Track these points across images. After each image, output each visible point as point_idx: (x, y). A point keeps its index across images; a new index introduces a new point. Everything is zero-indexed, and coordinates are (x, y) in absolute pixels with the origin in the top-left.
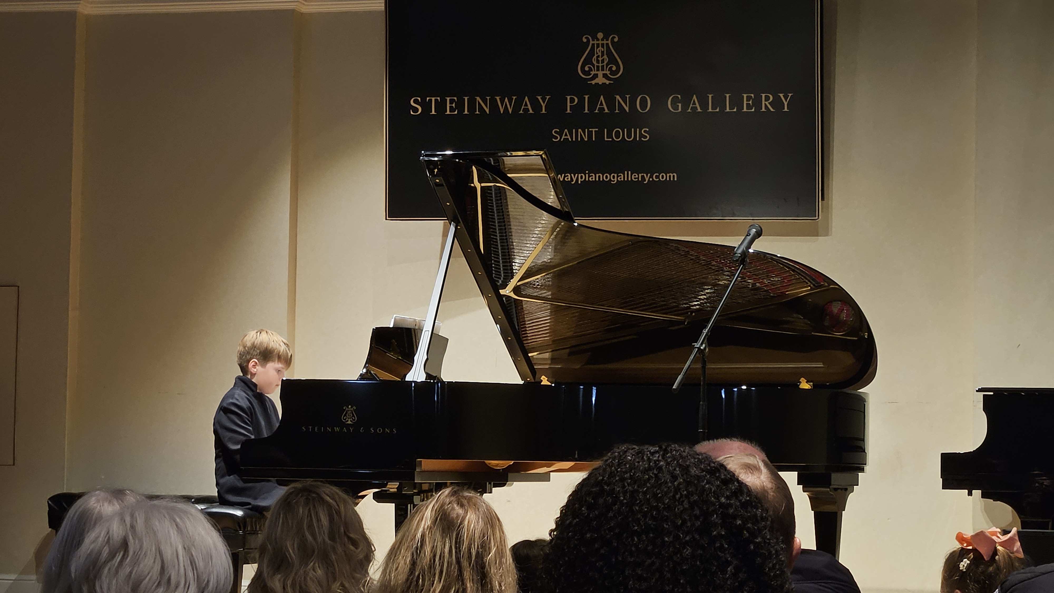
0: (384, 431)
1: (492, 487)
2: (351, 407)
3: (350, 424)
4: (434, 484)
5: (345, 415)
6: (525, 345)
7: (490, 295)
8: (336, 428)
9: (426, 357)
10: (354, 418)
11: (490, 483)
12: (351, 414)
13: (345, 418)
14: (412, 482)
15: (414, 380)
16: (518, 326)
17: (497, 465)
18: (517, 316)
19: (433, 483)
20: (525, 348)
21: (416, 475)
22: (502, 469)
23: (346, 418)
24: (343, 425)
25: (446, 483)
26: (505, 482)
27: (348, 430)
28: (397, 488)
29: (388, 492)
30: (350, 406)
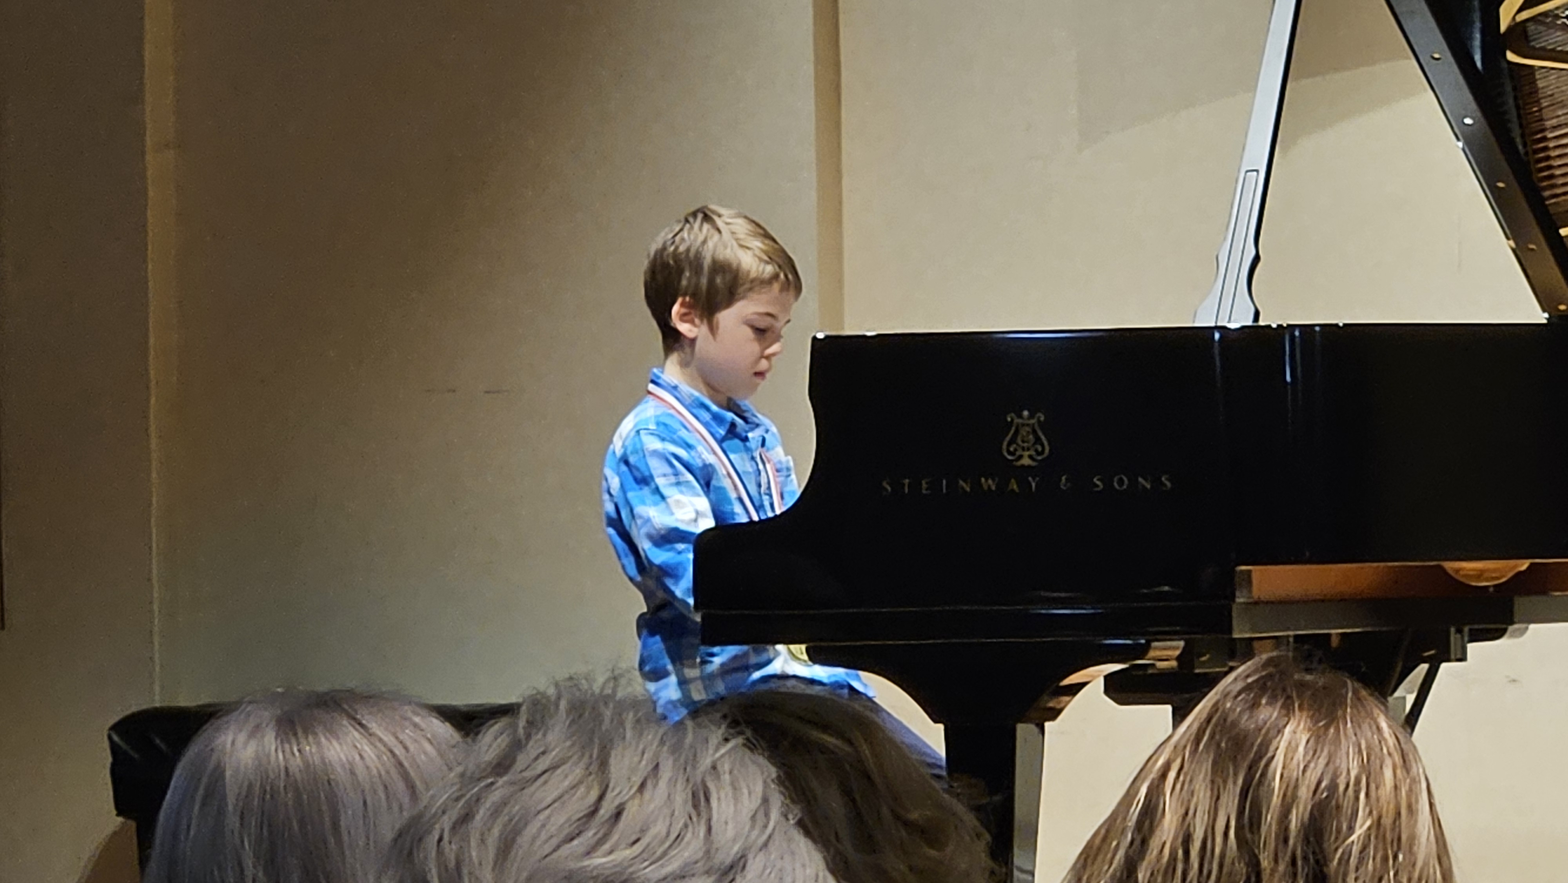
0: (1133, 482)
1: (1466, 639)
2: (1031, 416)
3: (1029, 467)
4: (1291, 640)
5: (1012, 441)
6: (1547, 203)
7: (1437, 56)
8: (986, 480)
9: (1253, 252)
10: (1040, 449)
11: (1459, 631)
12: (1031, 437)
13: (1012, 449)
14: (1226, 636)
15: (1219, 324)
16: (1525, 145)
17: (1480, 574)
18: (1519, 117)
19: (1288, 636)
20: (1548, 211)
21: (1234, 614)
22: (1495, 586)
23: (1016, 450)
24: (1010, 470)
25: (1329, 635)
26: (1504, 626)
27: (1024, 484)
28: (1178, 658)
29: (1150, 671)
30: (1026, 413)
